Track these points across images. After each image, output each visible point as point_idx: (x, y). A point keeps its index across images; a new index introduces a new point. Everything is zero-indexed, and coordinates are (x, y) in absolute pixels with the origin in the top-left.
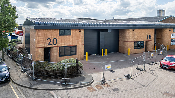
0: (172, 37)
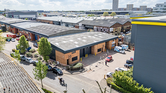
0: (112, 44)
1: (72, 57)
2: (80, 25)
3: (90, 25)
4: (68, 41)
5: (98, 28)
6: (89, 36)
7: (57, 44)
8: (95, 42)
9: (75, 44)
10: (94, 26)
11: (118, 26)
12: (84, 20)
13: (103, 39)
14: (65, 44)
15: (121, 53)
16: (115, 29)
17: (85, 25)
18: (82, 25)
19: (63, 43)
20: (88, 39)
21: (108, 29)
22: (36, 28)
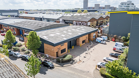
1: (61, 50)
2: (61, 20)
3: (69, 20)
4: (55, 34)
5: (77, 22)
6: (73, 30)
7: (45, 38)
8: (80, 34)
9: (62, 36)
10: (74, 21)
11: (94, 21)
12: (63, 16)
13: (86, 31)
14: (53, 37)
15: (102, 43)
16: (91, 23)
17: (65, 20)
18: (63, 20)
19: (51, 36)
20: (73, 32)
21: (86, 23)
22: (21, 23)
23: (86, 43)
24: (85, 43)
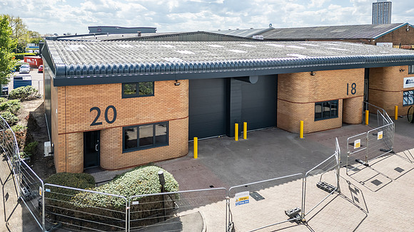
10: (309, 40)
12: (272, 29)
23: (345, 123)
24: (338, 121)
